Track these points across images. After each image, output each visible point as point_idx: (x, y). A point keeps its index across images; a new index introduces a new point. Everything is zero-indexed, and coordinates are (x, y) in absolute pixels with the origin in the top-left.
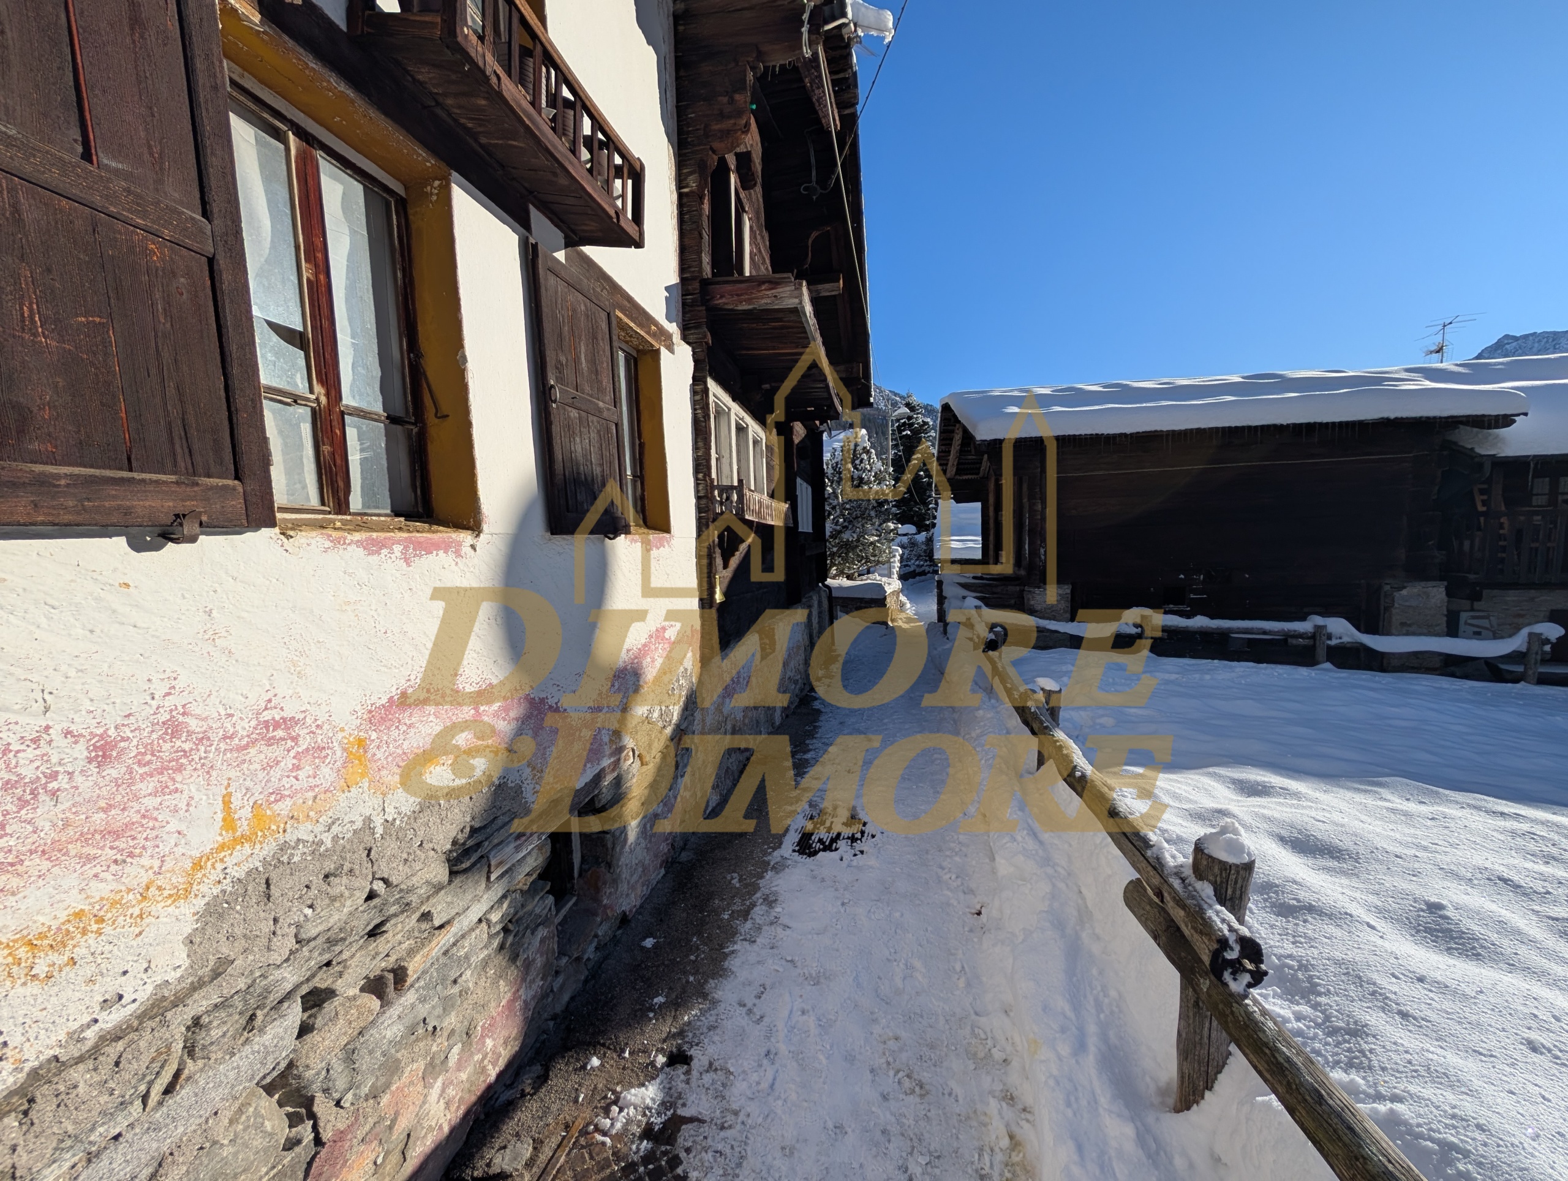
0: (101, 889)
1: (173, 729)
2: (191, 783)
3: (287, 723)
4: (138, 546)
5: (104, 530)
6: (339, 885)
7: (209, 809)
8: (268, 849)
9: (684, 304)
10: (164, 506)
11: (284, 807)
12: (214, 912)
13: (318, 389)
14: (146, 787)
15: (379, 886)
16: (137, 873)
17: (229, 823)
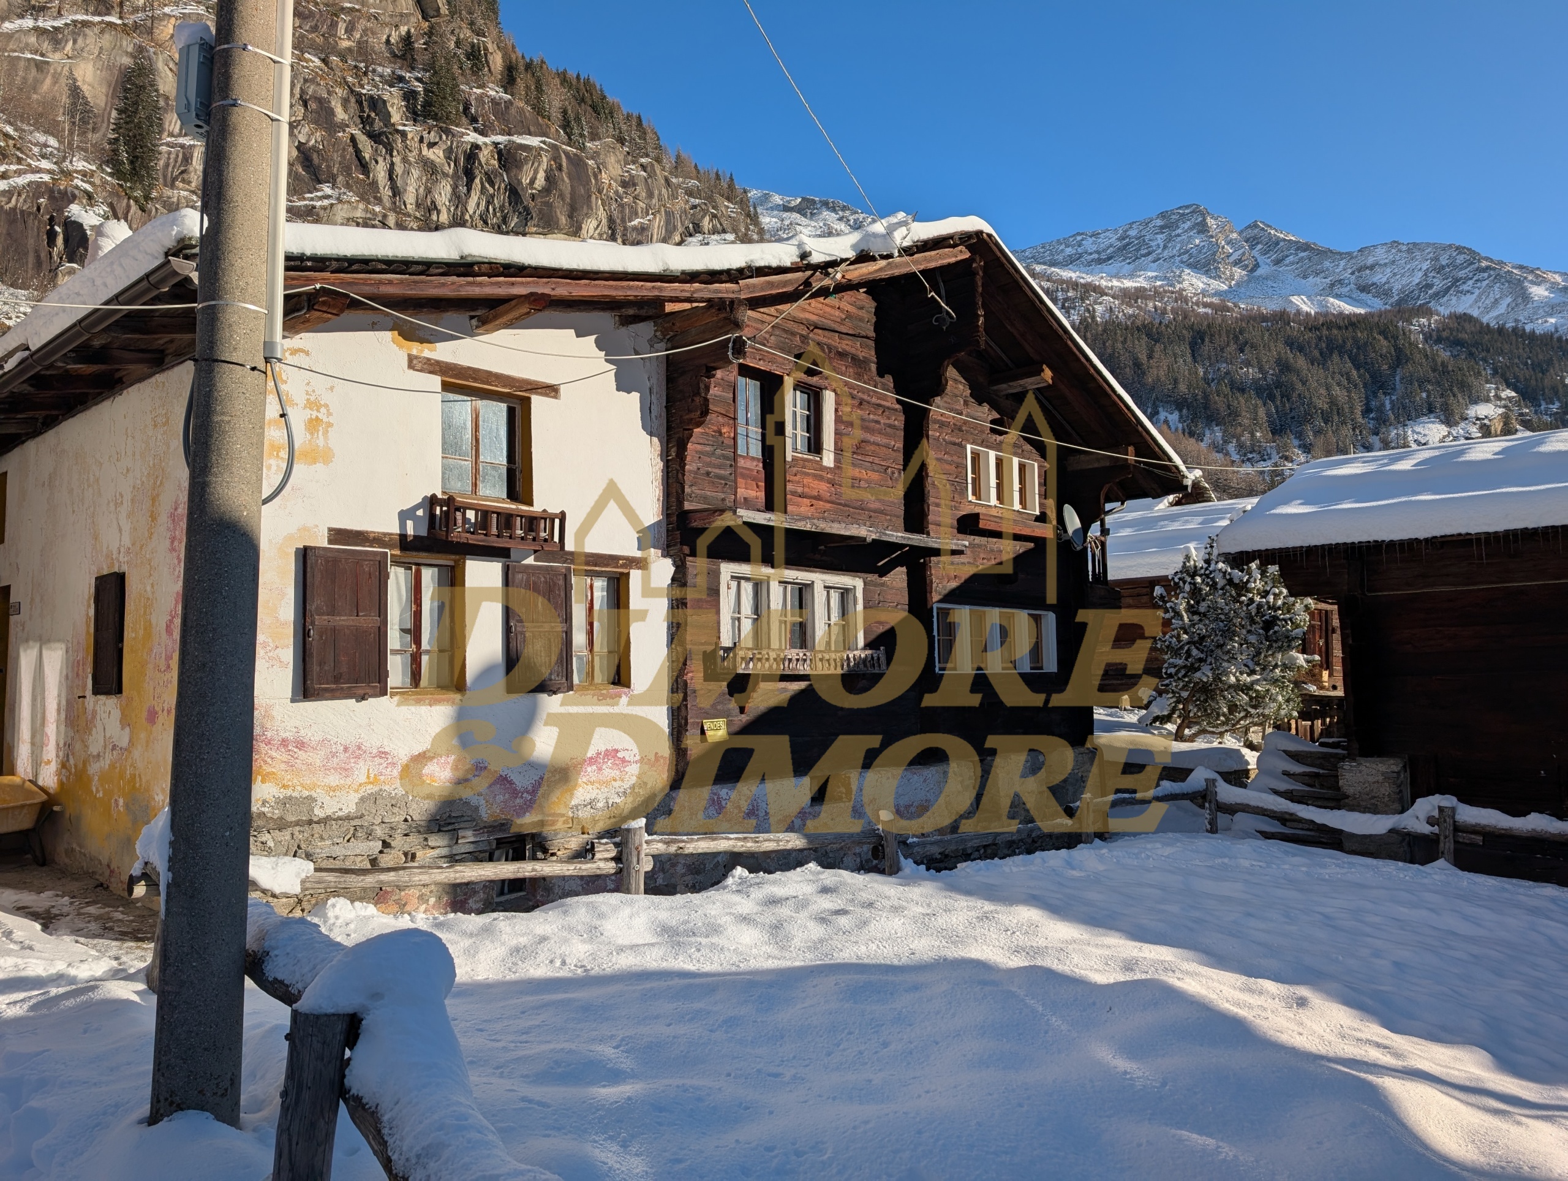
0: (342, 782)
1: (359, 748)
2: (361, 763)
3: (386, 753)
4: (357, 701)
5: (351, 697)
6: (396, 810)
7: (364, 771)
8: (376, 789)
9: (668, 531)
10: (361, 692)
11: (382, 778)
12: (362, 800)
13: (414, 646)
14: (352, 761)
15: (409, 818)
16: (349, 781)
17: (368, 777)
